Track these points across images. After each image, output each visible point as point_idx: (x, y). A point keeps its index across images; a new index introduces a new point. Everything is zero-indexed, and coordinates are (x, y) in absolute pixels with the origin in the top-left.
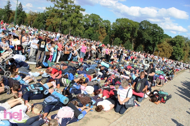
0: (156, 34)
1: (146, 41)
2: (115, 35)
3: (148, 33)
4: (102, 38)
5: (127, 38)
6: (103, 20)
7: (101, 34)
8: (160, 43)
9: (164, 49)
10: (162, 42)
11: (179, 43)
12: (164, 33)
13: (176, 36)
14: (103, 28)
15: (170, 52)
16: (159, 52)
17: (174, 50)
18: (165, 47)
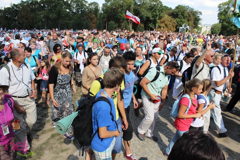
0: (155, 8)
1: (145, 18)
2: (107, 19)
3: (145, 9)
4: (93, 25)
5: (122, 19)
6: (89, 3)
7: (90, 21)
8: (160, 18)
9: (167, 24)
10: (163, 16)
11: (181, 14)
12: (163, 5)
13: (177, 6)
14: (91, 12)
15: (173, 26)
16: (162, 28)
17: (177, 22)
18: (167, 22)
